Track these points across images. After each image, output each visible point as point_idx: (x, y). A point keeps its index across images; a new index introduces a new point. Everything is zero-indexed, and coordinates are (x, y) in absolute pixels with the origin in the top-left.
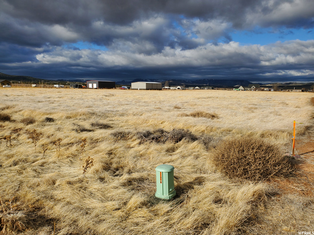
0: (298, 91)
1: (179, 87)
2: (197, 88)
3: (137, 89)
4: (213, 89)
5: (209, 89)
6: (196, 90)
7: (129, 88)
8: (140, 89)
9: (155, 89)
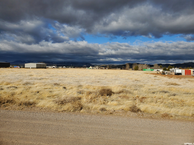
0: (119, 69)
1: (54, 66)
2: (64, 67)
3: (30, 68)
4: (74, 68)
5: (71, 68)
6: (64, 68)
7: (24, 67)
8: (31, 68)
9: (43, 68)
